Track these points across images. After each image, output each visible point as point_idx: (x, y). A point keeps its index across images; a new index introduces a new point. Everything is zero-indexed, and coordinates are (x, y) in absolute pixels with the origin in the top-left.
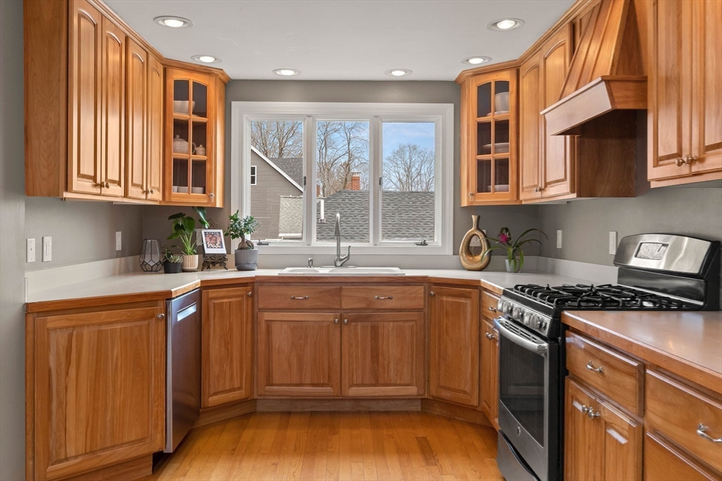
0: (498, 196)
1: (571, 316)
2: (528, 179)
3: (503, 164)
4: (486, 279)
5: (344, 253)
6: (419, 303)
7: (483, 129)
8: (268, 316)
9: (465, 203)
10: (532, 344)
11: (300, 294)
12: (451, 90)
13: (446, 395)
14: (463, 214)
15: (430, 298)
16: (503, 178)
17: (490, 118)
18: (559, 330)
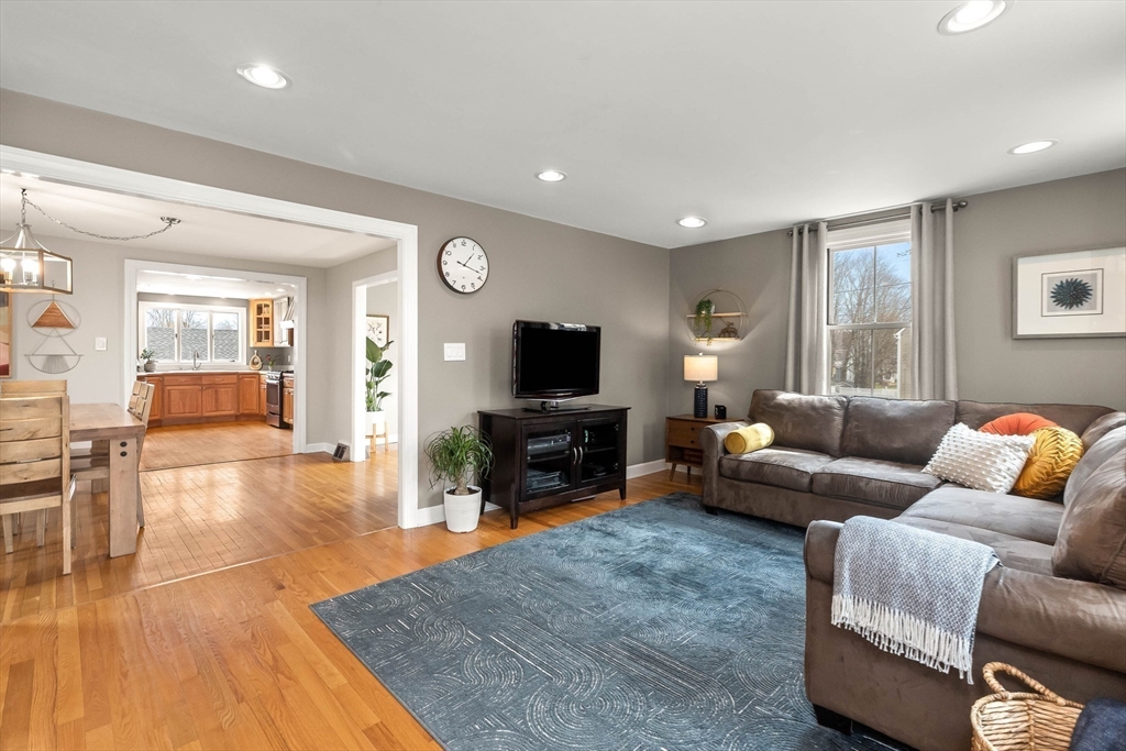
0: (265, 344)
1: (284, 374)
2: (276, 339)
3: (267, 333)
4: (261, 372)
5: (197, 365)
6: (235, 381)
7: (259, 320)
8: (169, 388)
9: (252, 345)
10: (275, 382)
11: (183, 379)
12: (246, 303)
13: (246, 412)
14: (250, 350)
15: (239, 379)
16: (267, 337)
17: (262, 316)
18: (282, 377)
